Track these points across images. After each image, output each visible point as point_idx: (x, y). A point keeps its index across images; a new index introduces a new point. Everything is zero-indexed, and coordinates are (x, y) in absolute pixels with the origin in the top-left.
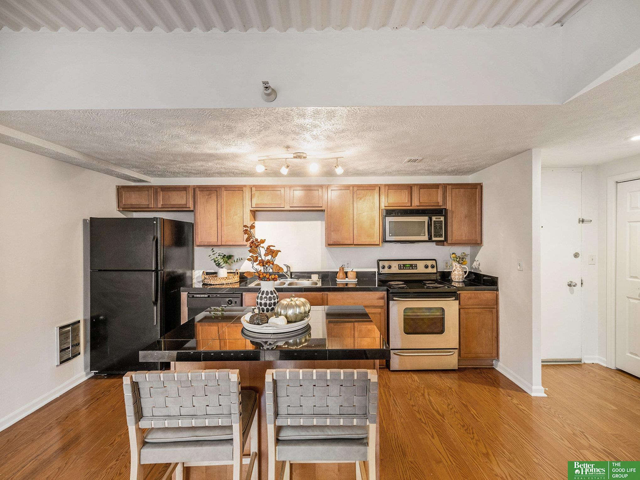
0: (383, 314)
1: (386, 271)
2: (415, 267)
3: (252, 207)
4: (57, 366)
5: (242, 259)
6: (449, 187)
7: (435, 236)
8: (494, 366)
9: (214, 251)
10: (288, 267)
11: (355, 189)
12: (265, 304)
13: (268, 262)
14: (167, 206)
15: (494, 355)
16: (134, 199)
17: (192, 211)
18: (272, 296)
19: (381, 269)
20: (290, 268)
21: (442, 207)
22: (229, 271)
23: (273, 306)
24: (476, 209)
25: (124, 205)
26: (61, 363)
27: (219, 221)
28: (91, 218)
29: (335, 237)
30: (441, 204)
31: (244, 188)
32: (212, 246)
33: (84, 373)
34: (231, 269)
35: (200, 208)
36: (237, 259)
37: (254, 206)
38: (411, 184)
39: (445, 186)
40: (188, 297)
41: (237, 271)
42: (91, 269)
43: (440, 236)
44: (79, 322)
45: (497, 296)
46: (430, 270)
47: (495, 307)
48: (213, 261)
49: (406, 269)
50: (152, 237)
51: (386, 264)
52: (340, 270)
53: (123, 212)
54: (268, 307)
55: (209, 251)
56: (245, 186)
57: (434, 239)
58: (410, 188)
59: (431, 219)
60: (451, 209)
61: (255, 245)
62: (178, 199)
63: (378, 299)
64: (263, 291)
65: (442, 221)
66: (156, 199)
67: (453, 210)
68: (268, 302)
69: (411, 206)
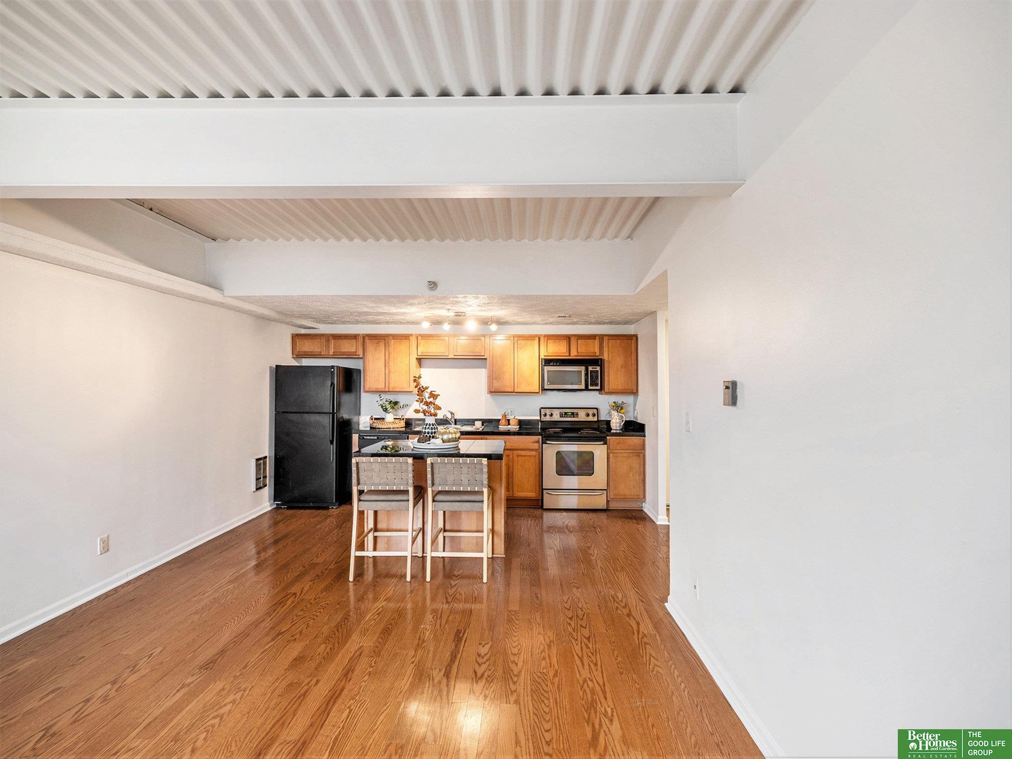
0: (537, 457)
1: (548, 418)
2: (576, 415)
3: (418, 356)
4: (254, 492)
5: (407, 405)
6: (606, 338)
7: (592, 385)
8: (643, 509)
9: (381, 397)
10: (452, 413)
11: (516, 339)
12: (428, 433)
13: (431, 402)
14: (338, 354)
15: (642, 497)
16: (307, 346)
17: (362, 358)
18: (433, 427)
19: (542, 417)
20: (454, 414)
21: (599, 357)
22: (395, 417)
23: (433, 434)
24: (632, 359)
25: (299, 352)
26: (257, 489)
27: (387, 368)
28: (276, 366)
29: (496, 385)
30: (598, 354)
31: (410, 337)
32: (379, 392)
33: (269, 504)
34: (396, 415)
35: (370, 356)
36: (403, 405)
37: (419, 354)
38: (569, 335)
39: (601, 337)
40: (359, 438)
41: (403, 417)
42: (276, 411)
43: (597, 385)
44: (266, 457)
45: (644, 441)
46: (591, 418)
47: (643, 452)
48: (380, 406)
49: (567, 417)
50: (330, 383)
51: (548, 412)
52: (503, 417)
53: (298, 359)
54: (430, 434)
55: (376, 397)
56: (411, 335)
57: (590, 388)
58: (568, 338)
59: (587, 370)
60: (607, 359)
61: (421, 390)
62: (347, 347)
63: (533, 443)
64: (427, 424)
65: (598, 371)
66: (328, 347)
67: (610, 360)
68: (430, 431)
69: (570, 355)
